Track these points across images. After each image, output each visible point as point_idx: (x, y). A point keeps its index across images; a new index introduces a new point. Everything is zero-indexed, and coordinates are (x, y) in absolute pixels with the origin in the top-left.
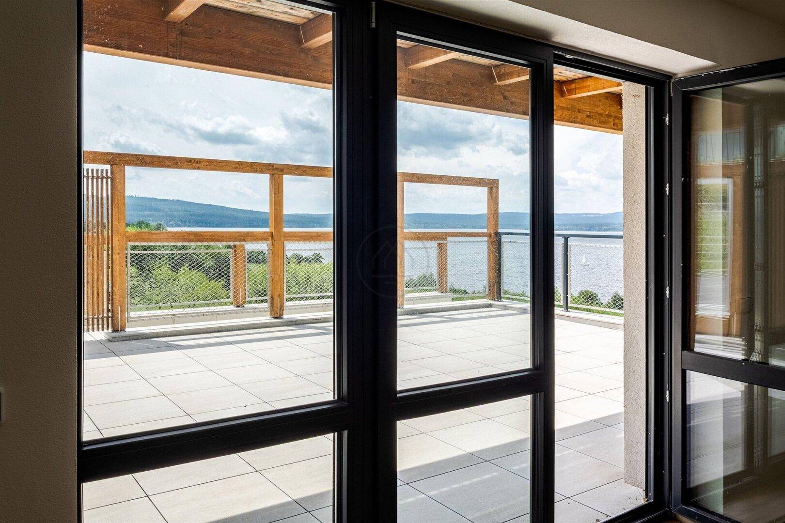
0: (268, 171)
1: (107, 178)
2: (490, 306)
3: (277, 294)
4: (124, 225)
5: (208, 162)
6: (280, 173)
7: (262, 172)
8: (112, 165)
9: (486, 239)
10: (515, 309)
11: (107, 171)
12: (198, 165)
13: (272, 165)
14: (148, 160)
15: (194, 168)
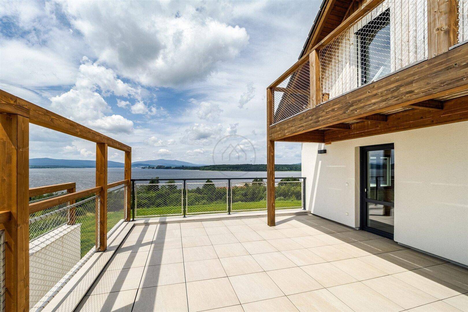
2: (134, 226)
10: (155, 223)
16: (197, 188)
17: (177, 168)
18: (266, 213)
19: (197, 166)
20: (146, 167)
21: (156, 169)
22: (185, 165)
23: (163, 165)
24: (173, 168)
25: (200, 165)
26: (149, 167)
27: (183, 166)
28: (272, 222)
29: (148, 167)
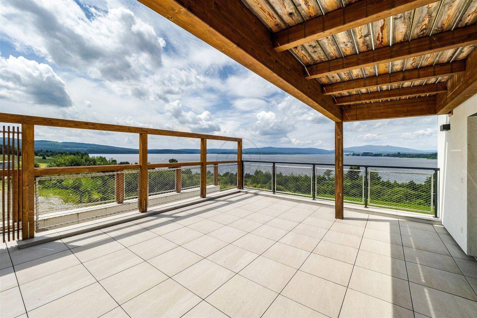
0: (139, 132)
1: (18, 133)
2: (239, 192)
3: (143, 199)
4: (33, 166)
5: (100, 125)
6: (146, 133)
7: (135, 132)
8: (22, 124)
9: (237, 163)
10: (252, 193)
11: (18, 128)
12: (93, 127)
13: (141, 129)
14: (54, 121)
15: (90, 128)
16: (411, 182)
17: (388, 155)
18: (334, 204)
19: (423, 153)
20: (350, 154)
21: (362, 156)
22: (402, 152)
23: (371, 152)
24: (384, 156)
25: (429, 152)
26: (354, 155)
27: (399, 153)
28: (339, 214)
29: (352, 153)
